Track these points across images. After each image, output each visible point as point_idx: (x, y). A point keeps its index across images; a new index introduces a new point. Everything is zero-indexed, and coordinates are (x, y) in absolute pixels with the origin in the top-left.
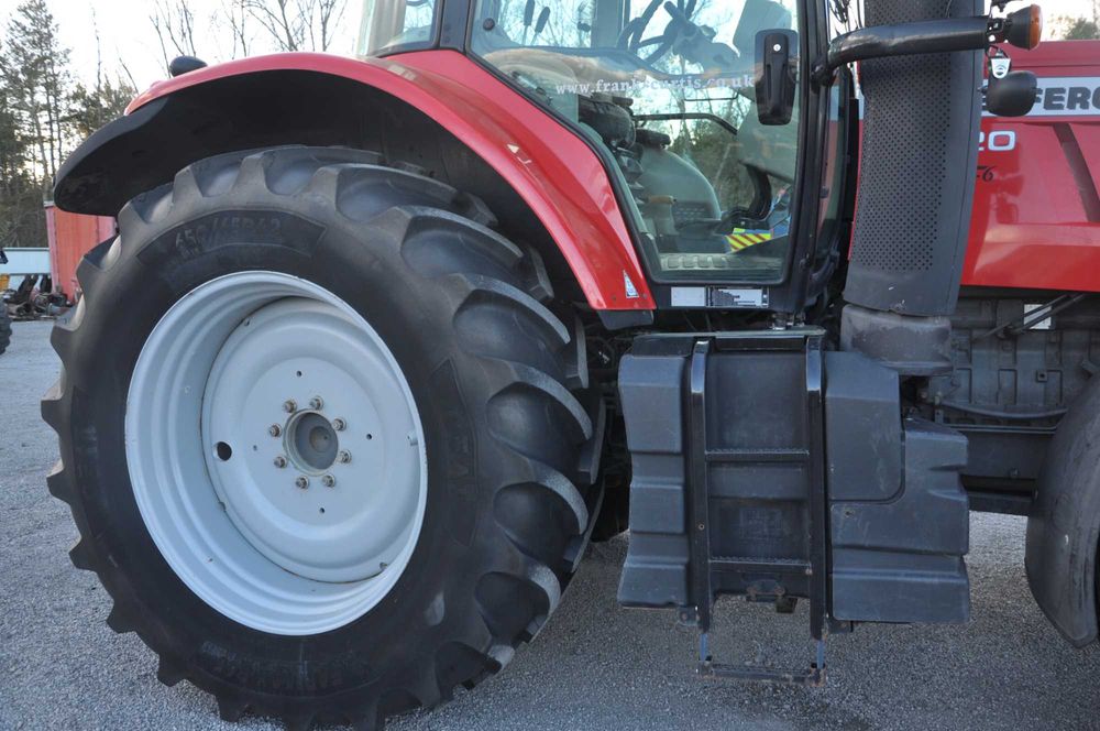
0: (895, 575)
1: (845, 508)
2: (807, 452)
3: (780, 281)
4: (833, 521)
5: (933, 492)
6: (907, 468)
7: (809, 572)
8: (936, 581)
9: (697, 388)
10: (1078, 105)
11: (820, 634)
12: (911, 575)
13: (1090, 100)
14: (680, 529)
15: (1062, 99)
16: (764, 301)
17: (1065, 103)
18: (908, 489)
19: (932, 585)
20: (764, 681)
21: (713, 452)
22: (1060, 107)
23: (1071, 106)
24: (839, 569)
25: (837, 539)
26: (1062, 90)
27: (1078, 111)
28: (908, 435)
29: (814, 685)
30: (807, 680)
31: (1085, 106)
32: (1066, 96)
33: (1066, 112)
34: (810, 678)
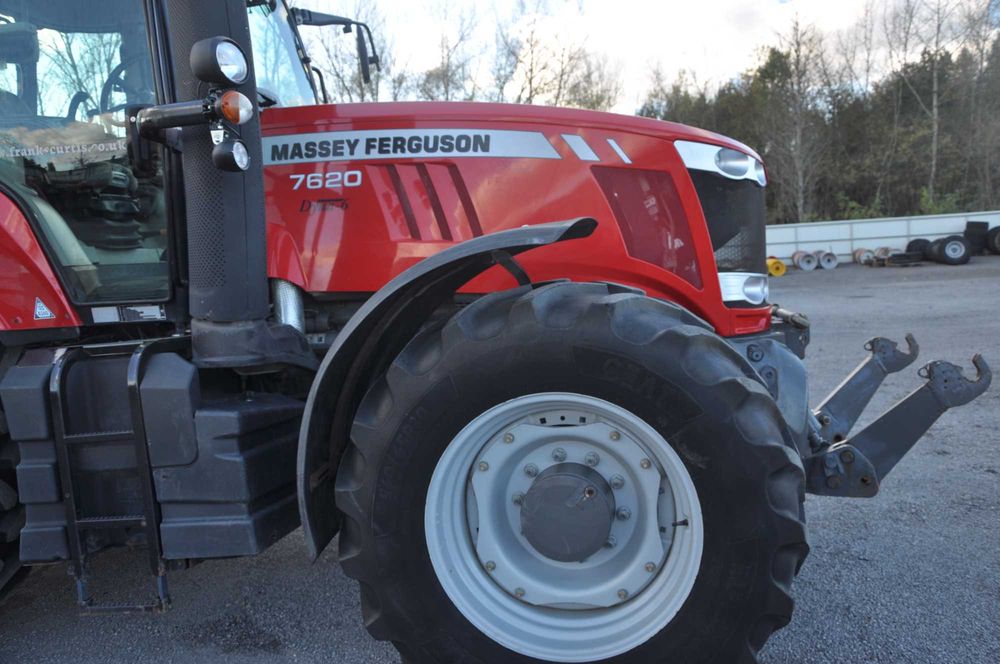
0: (204, 521)
1: (162, 472)
2: (132, 432)
3: (167, 299)
4: (156, 484)
5: (219, 456)
6: (198, 439)
7: (144, 524)
8: (230, 523)
9: (55, 387)
10: (399, 150)
11: (158, 571)
12: (215, 520)
13: (406, 147)
14: (53, 497)
15: (388, 145)
16: (162, 315)
17: (391, 149)
18: (200, 454)
19: (227, 527)
20: (126, 613)
21: (71, 437)
22: (388, 152)
23: (395, 151)
24: (168, 520)
25: (160, 497)
26: (388, 139)
27: (399, 155)
28: (198, 414)
29: (159, 612)
30: (154, 610)
31: (403, 151)
32: (391, 143)
33: (392, 155)
34: (156, 607)
